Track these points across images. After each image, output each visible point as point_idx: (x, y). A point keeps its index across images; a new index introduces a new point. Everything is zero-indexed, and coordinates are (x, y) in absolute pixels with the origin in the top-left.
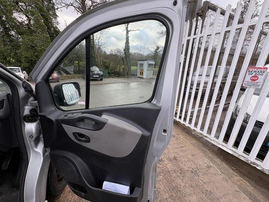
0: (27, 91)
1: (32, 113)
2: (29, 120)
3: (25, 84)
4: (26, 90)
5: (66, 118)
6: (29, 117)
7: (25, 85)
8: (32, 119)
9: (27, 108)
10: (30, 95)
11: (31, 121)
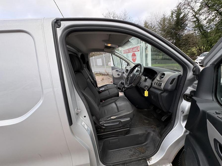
0: (195, 75)
1: (191, 94)
2: (187, 98)
3: (195, 68)
4: (194, 73)
5: (216, 116)
6: (188, 97)
7: (195, 70)
8: (189, 99)
9: (190, 89)
10: (196, 78)
11: (188, 100)
